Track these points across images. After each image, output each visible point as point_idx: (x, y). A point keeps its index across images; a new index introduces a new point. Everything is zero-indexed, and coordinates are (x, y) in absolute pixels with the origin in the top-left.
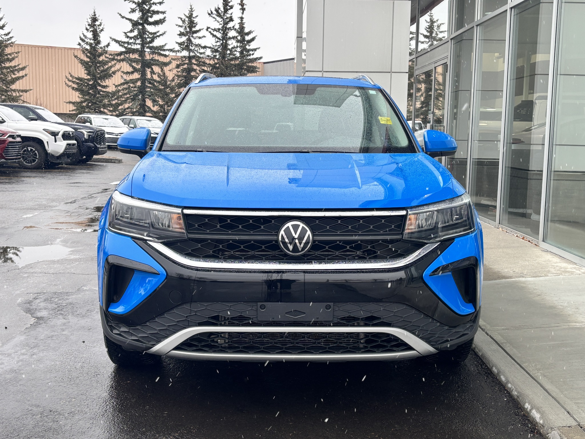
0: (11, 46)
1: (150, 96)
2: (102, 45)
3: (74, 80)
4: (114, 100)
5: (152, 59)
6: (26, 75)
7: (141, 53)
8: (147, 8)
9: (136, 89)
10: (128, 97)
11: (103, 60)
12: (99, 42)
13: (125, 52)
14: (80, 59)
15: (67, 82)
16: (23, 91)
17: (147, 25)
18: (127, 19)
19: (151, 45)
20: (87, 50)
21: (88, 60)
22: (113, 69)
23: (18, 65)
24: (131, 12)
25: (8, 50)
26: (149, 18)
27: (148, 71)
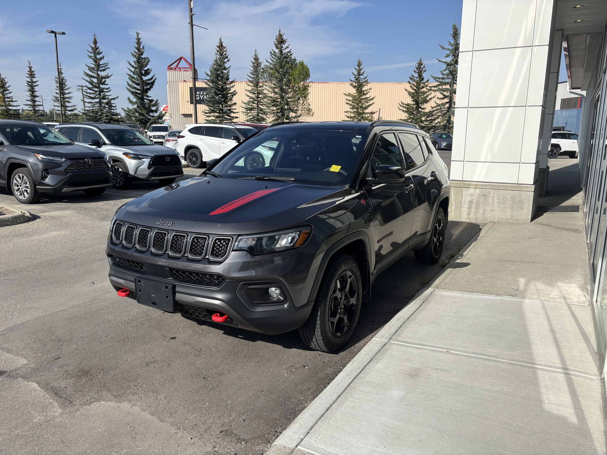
3: (404, 105)
4: (429, 117)
6: (373, 103)
10: (439, 115)
11: (424, 91)
12: (423, 79)
13: (440, 84)
14: (408, 91)
15: (400, 107)
16: (372, 113)
18: (443, 62)
20: (414, 85)
22: (430, 97)
24: (446, 57)
25: (365, 88)
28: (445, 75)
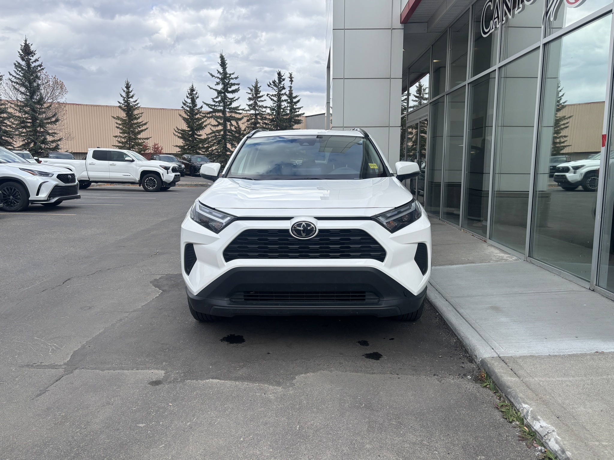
0: (138, 109)
1: (229, 141)
2: (198, 107)
3: (179, 131)
4: (206, 144)
5: (231, 116)
6: (147, 128)
7: (224, 112)
8: (227, 82)
9: (220, 137)
10: (215, 142)
11: (198, 118)
12: (196, 105)
13: (213, 111)
14: (183, 117)
15: (175, 132)
16: (145, 139)
17: (227, 93)
18: (213, 89)
19: (230, 107)
20: (187, 110)
21: (188, 117)
22: (205, 124)
23: (142, 122)
24: (216, 84)
25: (136, 112)
26: (229, 88)
27: (228, 123)
28: (217, 102)
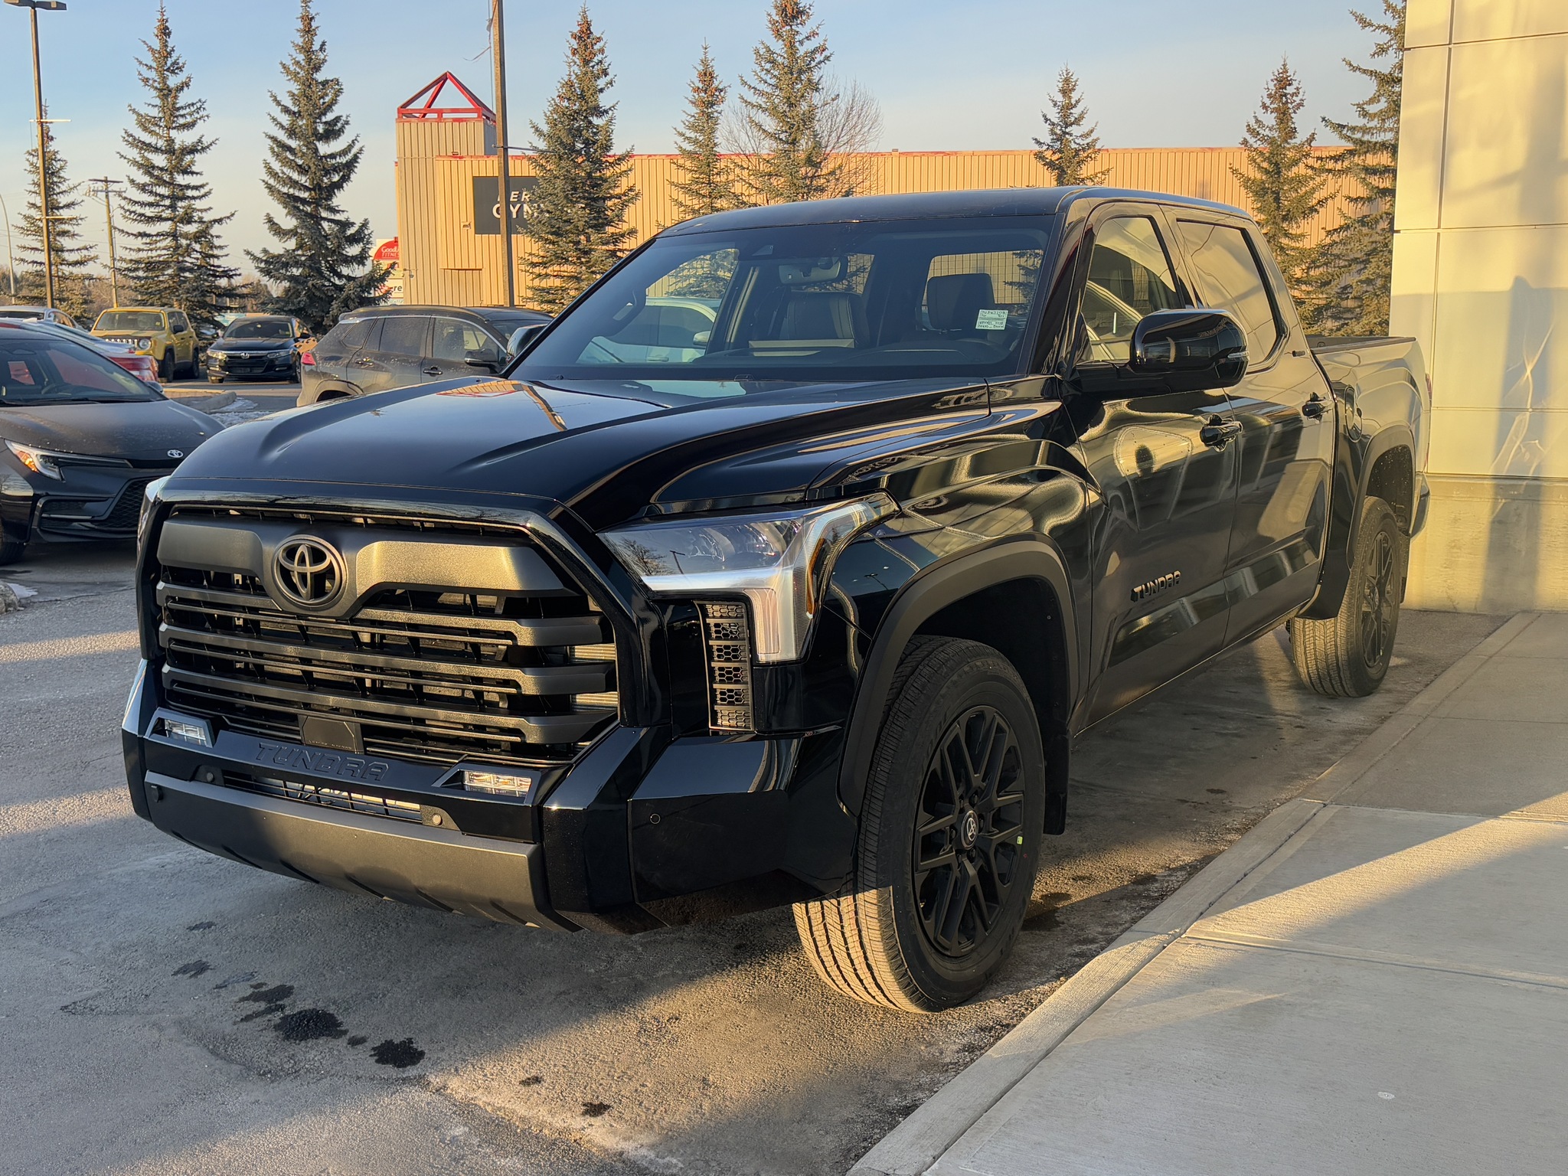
11: (1297, 176)
12: (1292, 134)
13: (1355, 150)
14: (1243, 176)
18: (1365, 71)
21: (1263, 177)
22: (1319, 195)
24: (1378, 54)
25: (1086, 170)
28: (1372, 116)
